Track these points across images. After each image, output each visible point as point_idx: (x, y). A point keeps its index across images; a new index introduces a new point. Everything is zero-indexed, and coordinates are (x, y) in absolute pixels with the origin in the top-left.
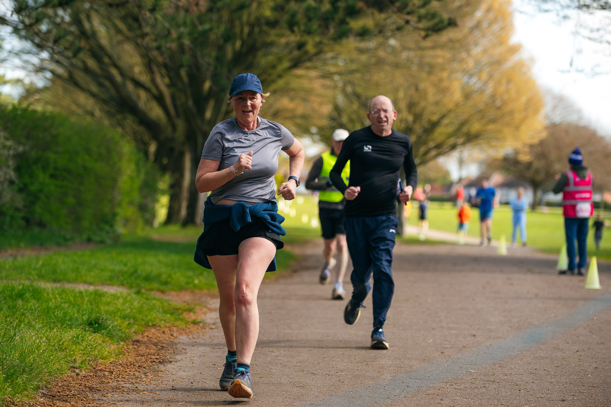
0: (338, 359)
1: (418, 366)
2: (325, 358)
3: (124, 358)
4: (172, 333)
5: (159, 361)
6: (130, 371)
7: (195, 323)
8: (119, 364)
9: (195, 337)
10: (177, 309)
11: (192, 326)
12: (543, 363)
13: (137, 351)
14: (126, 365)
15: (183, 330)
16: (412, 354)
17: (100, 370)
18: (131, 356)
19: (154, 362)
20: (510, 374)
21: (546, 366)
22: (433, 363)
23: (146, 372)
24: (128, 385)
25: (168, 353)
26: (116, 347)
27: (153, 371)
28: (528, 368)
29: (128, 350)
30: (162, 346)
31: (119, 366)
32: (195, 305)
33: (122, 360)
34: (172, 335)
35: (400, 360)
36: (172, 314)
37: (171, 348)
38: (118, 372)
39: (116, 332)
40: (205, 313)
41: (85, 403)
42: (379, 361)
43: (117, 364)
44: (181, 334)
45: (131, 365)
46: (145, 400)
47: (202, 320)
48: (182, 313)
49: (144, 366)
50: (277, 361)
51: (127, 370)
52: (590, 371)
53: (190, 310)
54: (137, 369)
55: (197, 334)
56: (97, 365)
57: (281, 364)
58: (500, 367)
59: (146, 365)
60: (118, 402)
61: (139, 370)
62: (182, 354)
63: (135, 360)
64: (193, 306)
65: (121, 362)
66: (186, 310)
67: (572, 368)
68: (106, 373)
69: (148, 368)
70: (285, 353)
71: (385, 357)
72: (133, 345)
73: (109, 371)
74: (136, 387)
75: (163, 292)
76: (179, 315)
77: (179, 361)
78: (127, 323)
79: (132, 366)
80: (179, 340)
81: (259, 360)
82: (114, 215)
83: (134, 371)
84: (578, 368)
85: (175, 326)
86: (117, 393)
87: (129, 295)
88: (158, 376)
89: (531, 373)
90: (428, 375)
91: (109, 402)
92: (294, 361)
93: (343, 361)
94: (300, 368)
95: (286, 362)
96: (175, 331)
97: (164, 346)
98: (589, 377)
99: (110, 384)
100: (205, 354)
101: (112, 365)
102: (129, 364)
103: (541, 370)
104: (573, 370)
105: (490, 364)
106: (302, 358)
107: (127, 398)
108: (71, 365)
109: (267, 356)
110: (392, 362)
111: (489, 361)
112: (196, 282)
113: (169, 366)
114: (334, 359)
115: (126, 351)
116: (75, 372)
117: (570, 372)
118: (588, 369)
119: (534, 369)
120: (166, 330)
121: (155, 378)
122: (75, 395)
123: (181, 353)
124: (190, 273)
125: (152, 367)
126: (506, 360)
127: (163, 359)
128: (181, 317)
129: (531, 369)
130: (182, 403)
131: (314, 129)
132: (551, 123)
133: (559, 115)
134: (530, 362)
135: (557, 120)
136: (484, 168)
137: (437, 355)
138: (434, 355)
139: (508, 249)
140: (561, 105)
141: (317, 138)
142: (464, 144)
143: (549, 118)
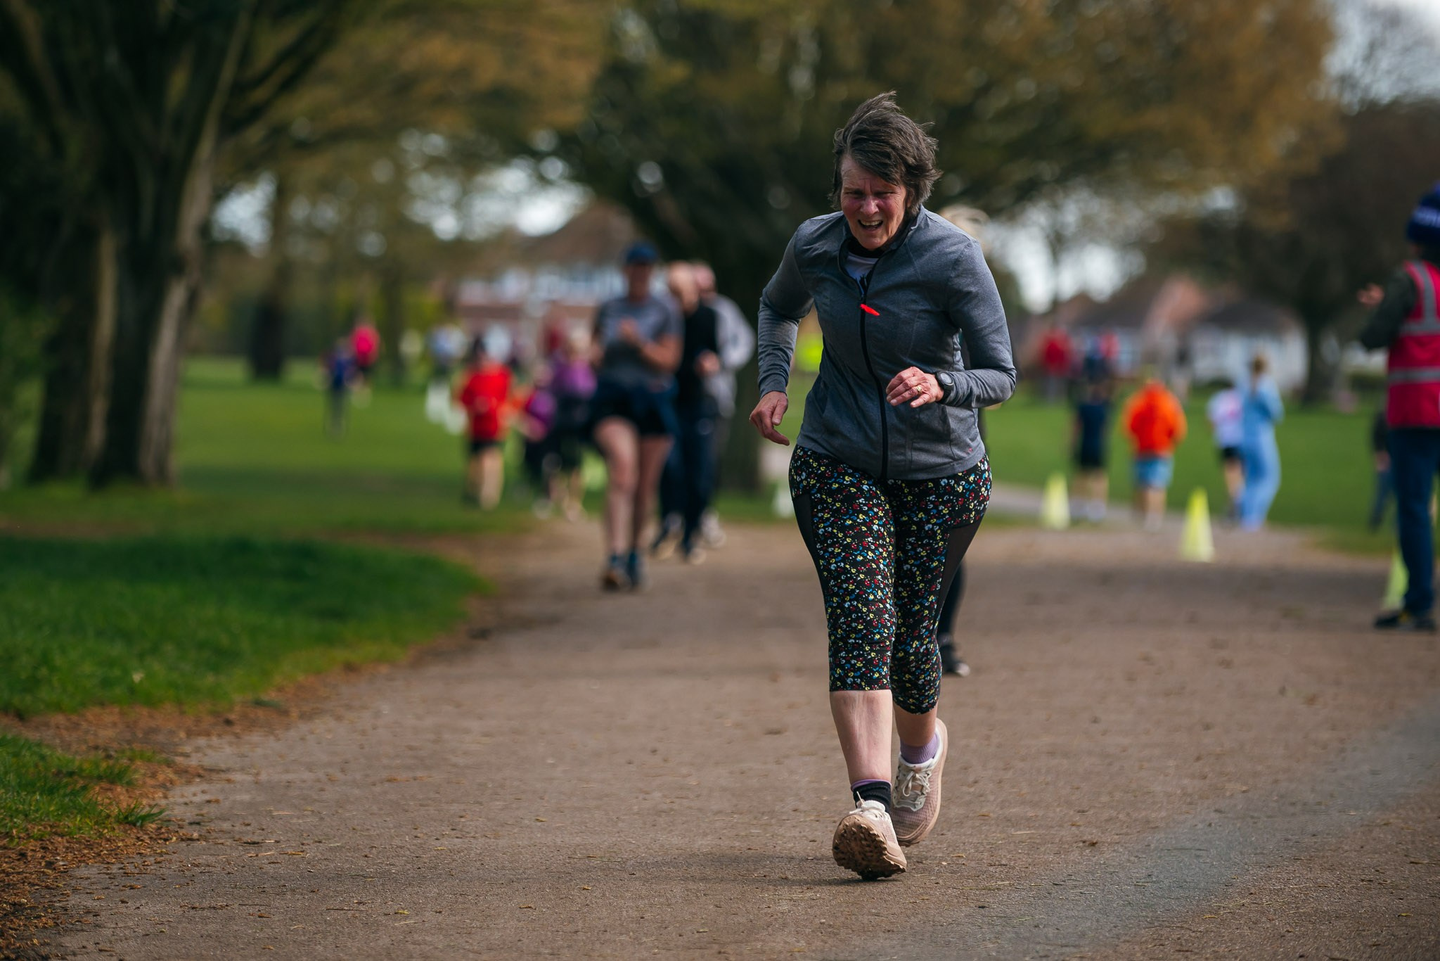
0: (622, 934)
1: (896, 953)
2: (576, 932)
4: (49, 858)
7: (130, 820)
9: (130, 868)
10: (71, 774)
11: (118, 832)
12: (1329, 936)
15: (90, 847)
16: (877, 915)
21: (1336, 944)
22: (948, 944)
25: (36, 927)
28: (1275, 954)
30: (14, 904)
32: (131, 759)
34: (50, 865)
35: (836, 934)
36: (51, 791)
37: (45, 910)
40: (166, 787)
42: (763, 941)
44: (82, 860)
47: (155, 810)
48: (84, 788)
50: (411, 947)
53: (114, 778)
55: (138, 860)
58: (1180, 951)
62: (83, 930)
64: (125, 761)
66: (100, 778)
67: (1427, 950)
70: (441, 918)
71: (785, 925)
75: (21, 716)
76: (74, 793)
77: (75, 954)
80: (73, 883)
81: (349, 944)
85: (62, 836)
92: (471, 944)
93: (641, 944)
95: (441, 952)
96: (61, 849)
97: (21, 905)
100: (166, 929)
104: (1429, 955)
105: (1146, 942)
106: (497, 935)
109: (375, 932)
111: (1143, 931)
112: (137, 677)
114: (608, 936)
119: (1297, 955)
123: (79, 928)
124: (117, 649)
126: (1202, 929)
127: (20, 947)
128: (81, 800)
129: (1286, 955)
131: (543, 139)
132: (1362, 102)
133: (1389, 72)
134: (1283, 931)
135: (1384, 89)
136: (1137, 263)
137: (966, 915)
138: (952, 913)
139: (1216, 541)
140: (1397, 40)
141: (555, 168)
142: (1063, 180)
143: (1354, 86)
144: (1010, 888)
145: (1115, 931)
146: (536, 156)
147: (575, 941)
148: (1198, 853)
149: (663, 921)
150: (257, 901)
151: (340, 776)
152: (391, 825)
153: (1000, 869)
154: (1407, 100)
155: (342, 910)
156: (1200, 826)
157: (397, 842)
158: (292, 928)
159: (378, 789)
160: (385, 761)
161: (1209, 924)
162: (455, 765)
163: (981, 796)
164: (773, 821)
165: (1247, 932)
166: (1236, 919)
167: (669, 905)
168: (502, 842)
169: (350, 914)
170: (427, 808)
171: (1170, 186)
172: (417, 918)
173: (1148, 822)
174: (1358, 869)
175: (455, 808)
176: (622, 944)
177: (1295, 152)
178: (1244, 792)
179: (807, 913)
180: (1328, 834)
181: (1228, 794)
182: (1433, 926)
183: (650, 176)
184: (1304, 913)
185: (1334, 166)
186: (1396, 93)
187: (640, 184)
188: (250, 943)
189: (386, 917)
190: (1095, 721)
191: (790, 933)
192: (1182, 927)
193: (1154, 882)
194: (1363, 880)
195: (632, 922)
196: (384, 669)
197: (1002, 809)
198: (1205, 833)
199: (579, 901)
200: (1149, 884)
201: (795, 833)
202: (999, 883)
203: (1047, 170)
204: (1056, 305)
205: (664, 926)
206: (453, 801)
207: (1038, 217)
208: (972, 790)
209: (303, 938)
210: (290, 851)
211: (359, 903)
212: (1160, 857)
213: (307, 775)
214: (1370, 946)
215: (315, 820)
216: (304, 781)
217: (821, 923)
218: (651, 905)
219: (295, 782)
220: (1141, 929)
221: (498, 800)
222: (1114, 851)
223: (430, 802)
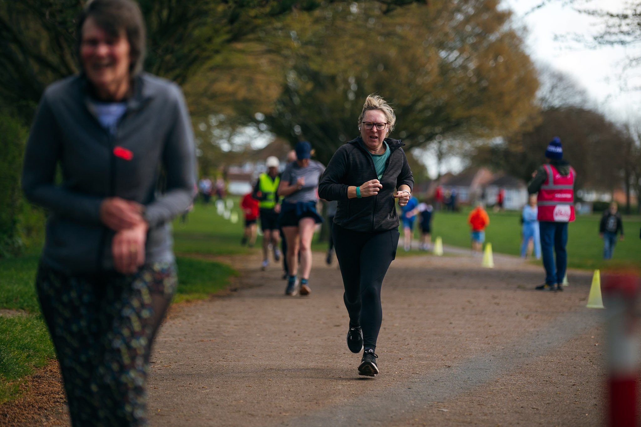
0: (282, 396)
1: (379, 404)
2: (266, 395)
3: (21, 398)
5: (63, 401)
6: (28, 414)
8: (15, 404)
12: (532, 400)
13: (37, 389)
14: (23, 406)
16: (373, 390)
18: (30, 395)
19: (58, 402)
20: (490, 413)
21: (534, 403)
22: (397, 401)
23: (47, 415)
26: (12, 384)
27: (57, 414)
28: (513, 406)
29: (26, 388)
31: (15, 407)
33: (19, 400)
35: (358, 397)
38: (14, 415)
39: (12, 366)
43: (12, 406)
45: (29, 406)
49: (46, 407)
50: (207, 399)
51: (25, 412)
52: (588, 409)
54: (36, 411)
57: (213, 403)
58: (479, 405)
59: (48, 406)
61: (39, 412)
63: (35, 400)
65: (17, 402)
67: (566, 406)
69: (50, 409)
70: (218, 390)
71: (340, 394)
72: (33, 381)
73: (2, 414)
78: (26, 355)
81: (186, 398)
82: (14, 222)
83: (33, 414)
84: (574, 406)
87: (29, 320)
88: (62, 419)
89: (516, 412)
90: (391, 415)
92: (229, 399)
93: (289, 400)
94: (235, 408)
95: (218, 401)
98: (587, 416)
101: (7, 406)
102: (27, 405)
103: (528, 409)
104: (567, 407)
105: (467, 401)
106: (238, 396)
109: (195, 394)
110: (348, 400)
114: (277, 397)
115: (24, 388)
117: (564, 410)
118: (586, 407)
119: (520, 407)
121: (58, 421)
125: (55, 408)
126: (487, 397)
129: (517, 407)
131: (259, 116)
132: (549, 107)
133: (559, 97)
134: (515, 398)
135: (557, 103)
136: (468, 162)
137: (404, 391)
138: (399, 390)
139: (495, 261)
140: (561, 86)
141: (264, 127)
142: (443, 133)
143: (546, 101)
144: (419, 382)
145: (456, 397)
146: (257, 123)
147: (266, 398)
148: (486, 370)
149: (297, 392)
150: (154, 383)
151: (184, 339)
152: (202, 357)
153: (416, 375)
154: (565, 106)
155: (184, 386)
156: (487, 361)
157: (203, 363)
158: (166, 392)
159: (197, 344)
160: (200, 334)
161: (489, 395)
162: (224, 336)
163: (410, 349)
164: (336, 357)
165: (503, 398)
166: (499, 394)
167: (299, 386)
168: (241, 363)
169: (186, 388)
170: (214, 351)
171: (481, 136)
172: (210, 389)
173: (469, 359)
174: (543, 377)
175: (224, 351)
176: (282, 400)
177: (524, 124)
178: (503, 349)
179: (347, 390)
180: (532, 364)
181: (497, 350)
182: (569, 397)
183: (298, 130)
184: (523, 392)
185: (538, 129)
186: (560, 104)
187: (294, 131)
188: (151, 398)
189: (199, 389)
190: (451, 323)
191: (342, 396)
192: (480, 396)
193: (470, 380)
194: (544, 381)
195: (286, 392)
196: (200, 302)
197: (417, 354)
198: (489, 363)
199: (267, 384)
200: (469, 381)
201: (344, 361)
202: (416, 380)
203: (438, 129)
204: (440, 176)
205: (297, 393)
206: (223, 349)
207: (433, 146)
208: (407, 347)
209: (169, 396)
210: (166, 365)
211: (190, 384)
212: (473, 372)
213: (172, 339)
214: (546, 404)
215: (175, 355)
216: (171, 341)
217: (353, 393)
218: (293, 386)
219: (168, 341)
220: (465, 397)
221: (239, 348)
222: (456, 369)
223: (215, 349)
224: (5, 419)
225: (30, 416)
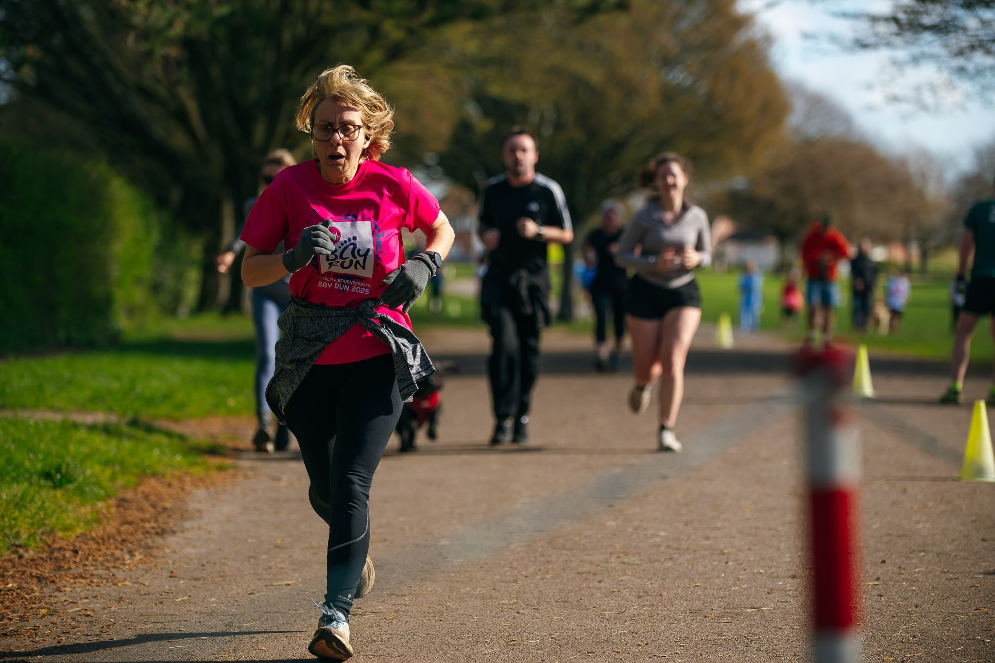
4: (182, 487)
5: (155, 532)
6: (107, 549)
7: (221, 469)
8: (91, 537)
9: (219, 492)
11: (215, 474)
13: (123, 516)
14: (101, 539)
17: (60, 549)
18: (112, 524)
19: (147, 532)
23: (132, 550)
24: (100, 572)
25: (172, 518)
26: (88, 510)
27: (143, 548)
29: (108, 514)
31: (90, 540)
33: (98, 531)
34: (182, 489)
36: (185, 456)
37: (178, 511)
38: (88, 552)
39: (90, 487)
41: (26, 603)
43: (87, 539)
44: (197, 487)
45: (109, 539)
46: (124, 595)
47: (234, 464)
49: (131, 540)
51: (103, 547)
54: (119, 545)
55: (223, 488)
56: (54, 542)
59: (134, 539)
60: (81, 600)
61: (121, 547)
62: (194, 519)
63: (118, 531)
65: (93, 534)
68: (68, 554)
69: (136, 542)
72: (118, 506)
73: (72, 550)
74: (113, 575)
75: (175, 421)
77: (188, 531)
78: (110, 471)
79: (112, 541)
80: (192, 497)
83: (114, 549)
85: (189, 475)
86: (82, 585)
88: (151, 555)
91: (66, 601)
96: (188, 482)
97: (166, 509)
99: (72, 572)
101: (80, 540)
102: (106, 538)
107: (95, 593)
108: (12, 541)
113: (171, 540)
115: (105, 517)
116: (16, 552)
120: (175, 483)
121: (146, 559)
122: (13, 590)
123: (192, 518)
124: (222, 391)
125: (144, 542)
127: (163, 527)
128: (199, 460)
130: (183, 599)
224: (76, 557)
225: (108, 552)
